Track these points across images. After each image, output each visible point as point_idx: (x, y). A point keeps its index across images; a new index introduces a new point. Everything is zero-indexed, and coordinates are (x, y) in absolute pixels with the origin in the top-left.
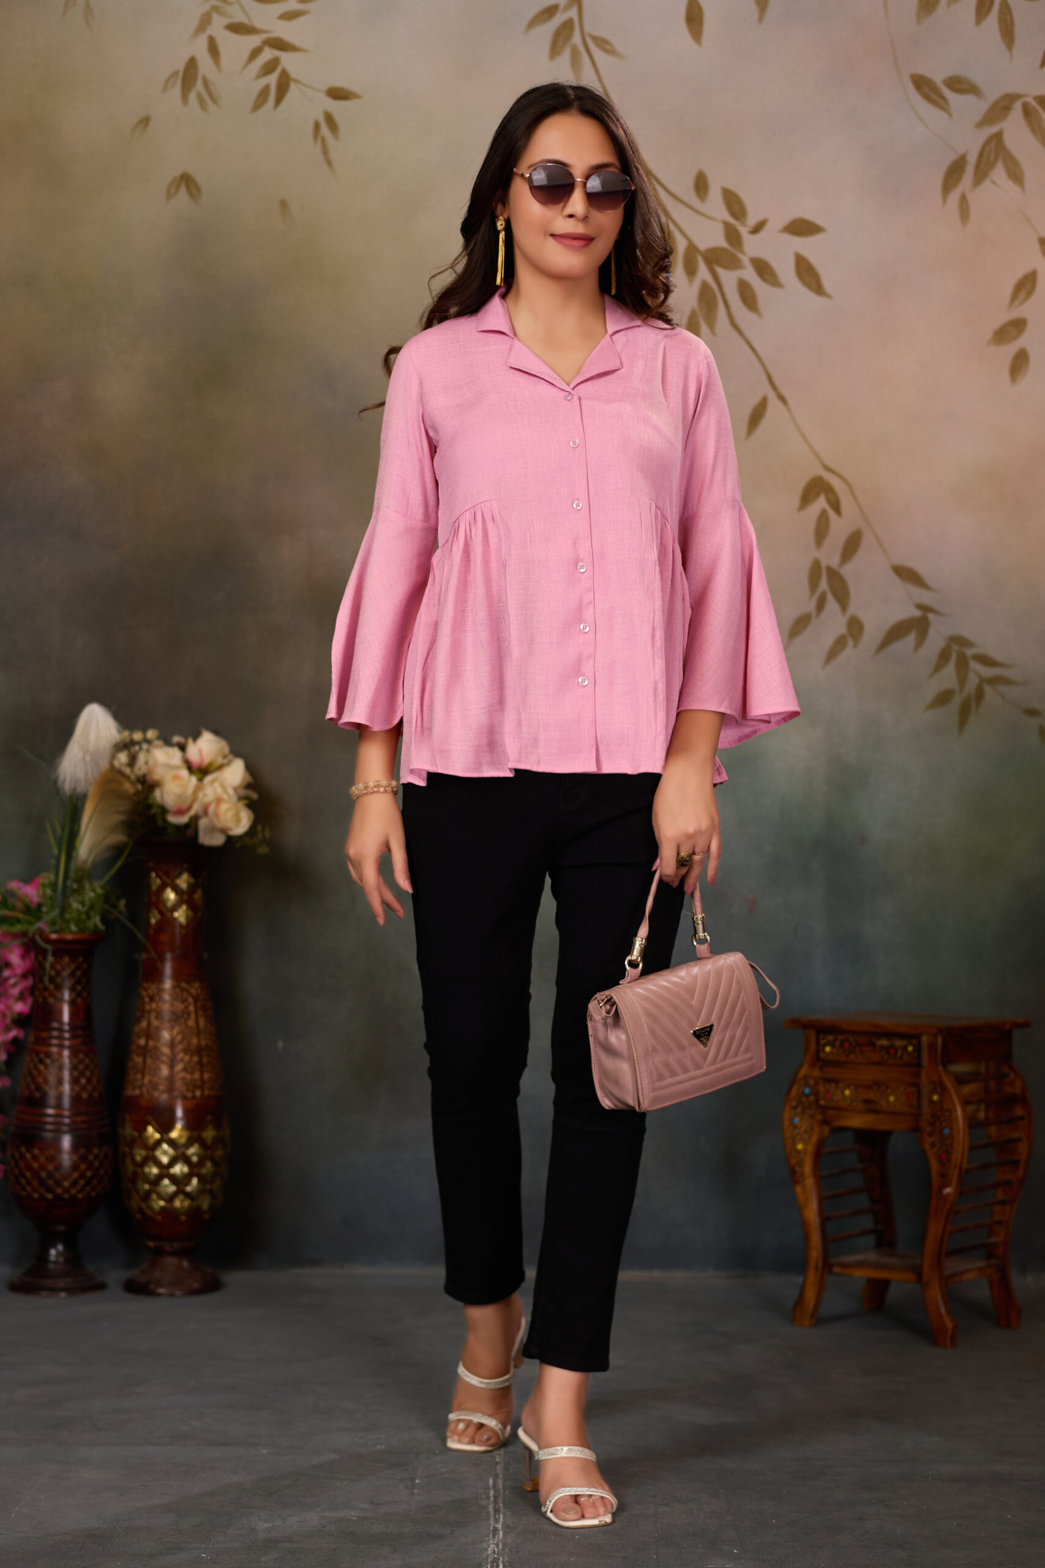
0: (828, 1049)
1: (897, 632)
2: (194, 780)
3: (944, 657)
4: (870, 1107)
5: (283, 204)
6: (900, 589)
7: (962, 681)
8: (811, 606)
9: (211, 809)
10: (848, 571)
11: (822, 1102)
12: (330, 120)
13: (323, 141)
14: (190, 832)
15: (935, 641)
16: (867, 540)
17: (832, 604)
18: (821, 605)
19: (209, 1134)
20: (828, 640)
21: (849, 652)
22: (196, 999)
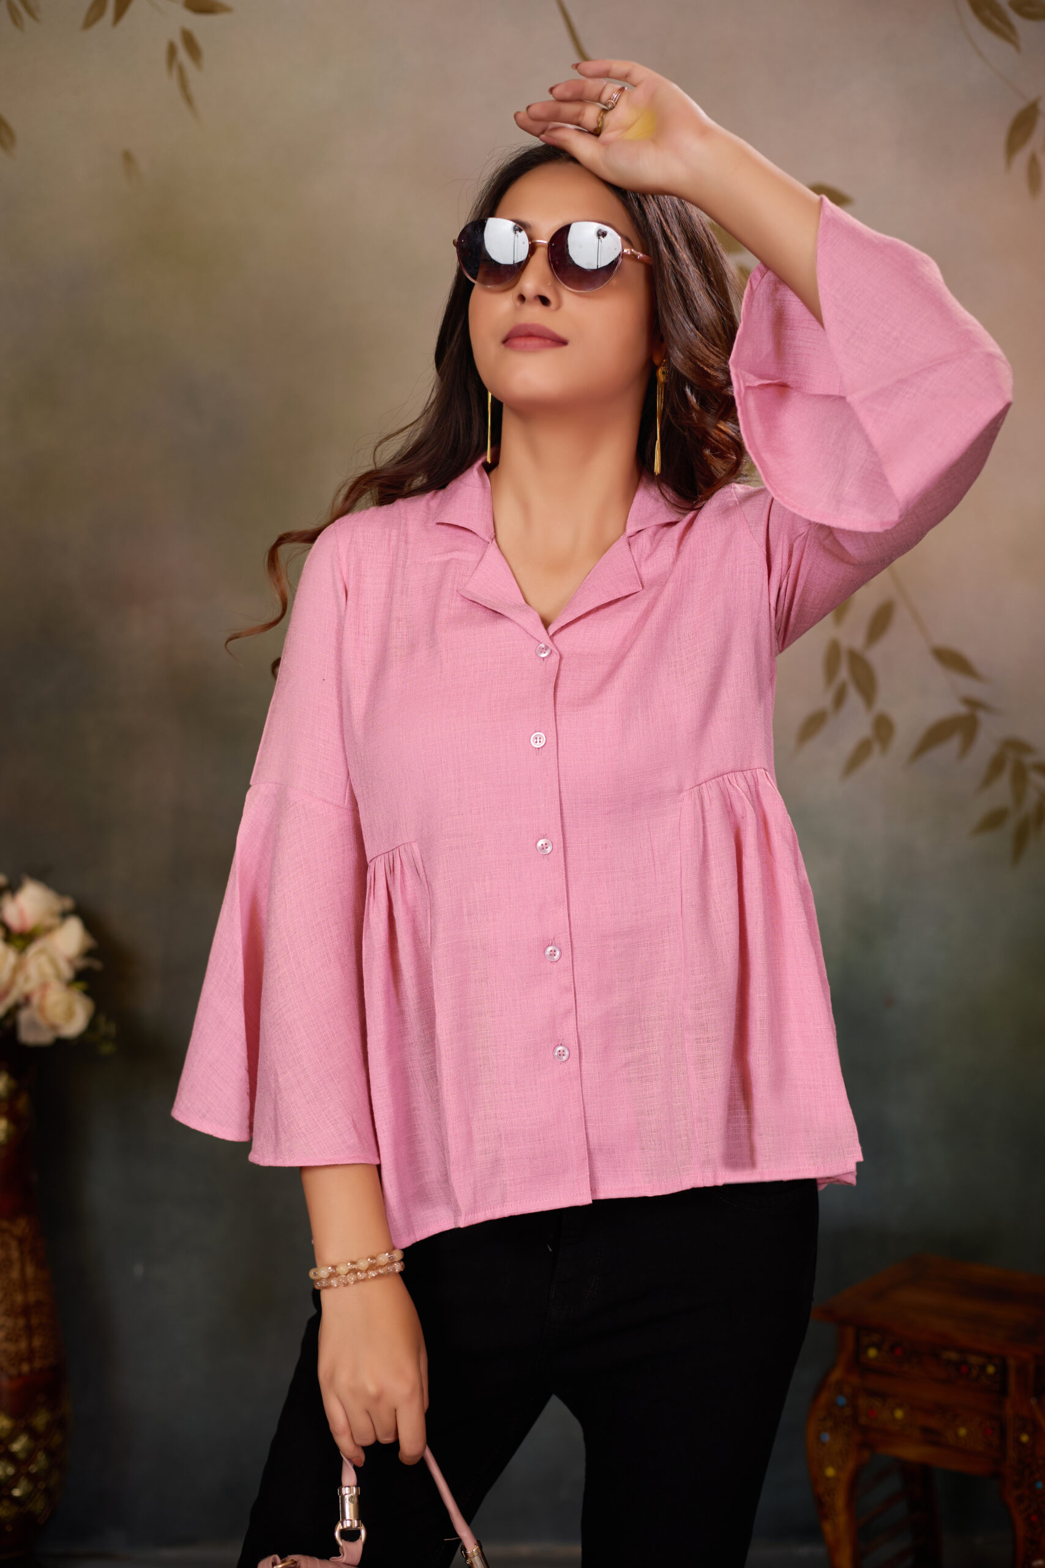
0: (872, 1353)
1: (937, 734)
2: (11, 957)
3: (996, 765)
4: (930, 1436)
5: (128, 157)
6: (941, 678)
7: (1019, 795)
8: (825, 700)
9: (35, 1000)
10: (875, 656)
11: (863, 1420)
12: (189, 41)
13: (181, 71)
14: (8, 1023)
15: (986, 745)
16: (901, 615)
17: (854, 698)
18: (840, 699)
19: (41, 1420)
20: (848, 745)
21: (875, 762)
22: (21, 1241)
